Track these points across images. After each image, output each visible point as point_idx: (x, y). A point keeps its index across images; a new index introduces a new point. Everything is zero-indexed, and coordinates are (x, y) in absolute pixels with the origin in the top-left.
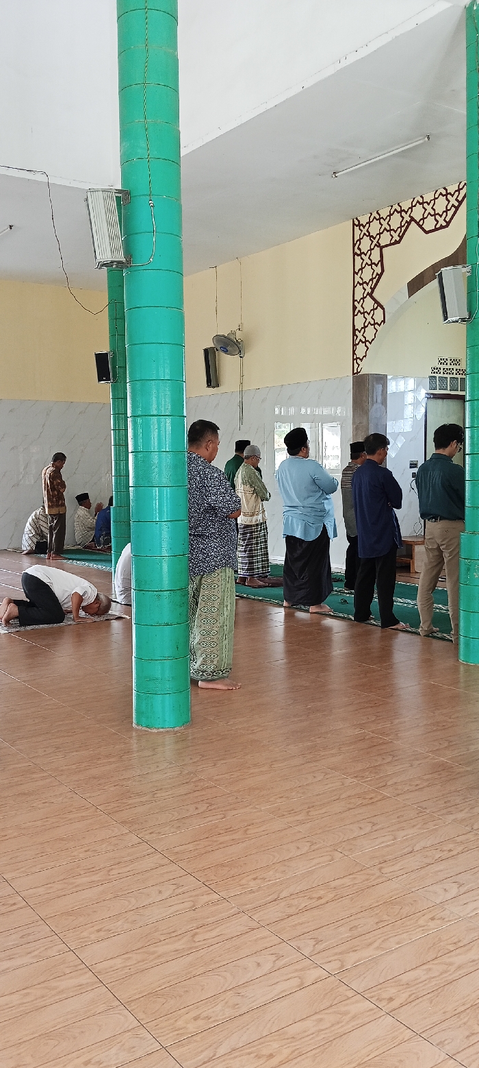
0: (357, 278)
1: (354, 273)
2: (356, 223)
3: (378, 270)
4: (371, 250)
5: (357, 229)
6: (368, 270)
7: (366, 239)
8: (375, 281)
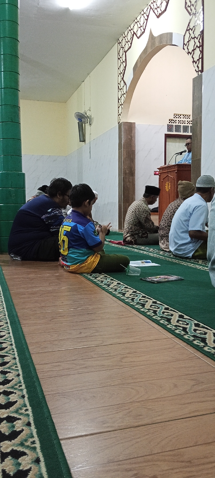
0: (119, 70)
1: (119, 69)
2: (119, 42)
3: (125, 66)
4: (123, 54)
5: (119, 44)
6: (122, 66)
7: (121, 49)
8: (124, 71)
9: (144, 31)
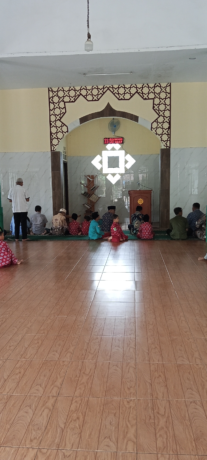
0: (52, 112)
1: (50, 110)
2: (51, 90)
3: (64, 111)
4: (59, 102)
6: (58, 110)
7: (56, 97)
8: (62, 115)
9: (99, 99)
